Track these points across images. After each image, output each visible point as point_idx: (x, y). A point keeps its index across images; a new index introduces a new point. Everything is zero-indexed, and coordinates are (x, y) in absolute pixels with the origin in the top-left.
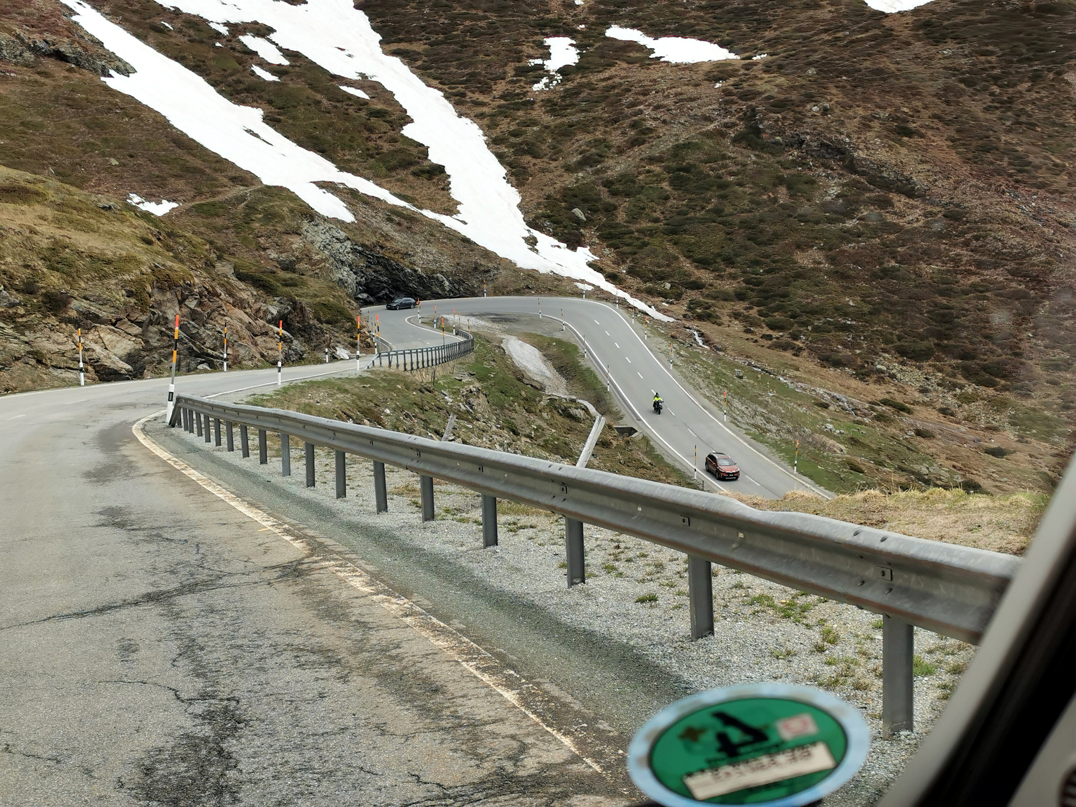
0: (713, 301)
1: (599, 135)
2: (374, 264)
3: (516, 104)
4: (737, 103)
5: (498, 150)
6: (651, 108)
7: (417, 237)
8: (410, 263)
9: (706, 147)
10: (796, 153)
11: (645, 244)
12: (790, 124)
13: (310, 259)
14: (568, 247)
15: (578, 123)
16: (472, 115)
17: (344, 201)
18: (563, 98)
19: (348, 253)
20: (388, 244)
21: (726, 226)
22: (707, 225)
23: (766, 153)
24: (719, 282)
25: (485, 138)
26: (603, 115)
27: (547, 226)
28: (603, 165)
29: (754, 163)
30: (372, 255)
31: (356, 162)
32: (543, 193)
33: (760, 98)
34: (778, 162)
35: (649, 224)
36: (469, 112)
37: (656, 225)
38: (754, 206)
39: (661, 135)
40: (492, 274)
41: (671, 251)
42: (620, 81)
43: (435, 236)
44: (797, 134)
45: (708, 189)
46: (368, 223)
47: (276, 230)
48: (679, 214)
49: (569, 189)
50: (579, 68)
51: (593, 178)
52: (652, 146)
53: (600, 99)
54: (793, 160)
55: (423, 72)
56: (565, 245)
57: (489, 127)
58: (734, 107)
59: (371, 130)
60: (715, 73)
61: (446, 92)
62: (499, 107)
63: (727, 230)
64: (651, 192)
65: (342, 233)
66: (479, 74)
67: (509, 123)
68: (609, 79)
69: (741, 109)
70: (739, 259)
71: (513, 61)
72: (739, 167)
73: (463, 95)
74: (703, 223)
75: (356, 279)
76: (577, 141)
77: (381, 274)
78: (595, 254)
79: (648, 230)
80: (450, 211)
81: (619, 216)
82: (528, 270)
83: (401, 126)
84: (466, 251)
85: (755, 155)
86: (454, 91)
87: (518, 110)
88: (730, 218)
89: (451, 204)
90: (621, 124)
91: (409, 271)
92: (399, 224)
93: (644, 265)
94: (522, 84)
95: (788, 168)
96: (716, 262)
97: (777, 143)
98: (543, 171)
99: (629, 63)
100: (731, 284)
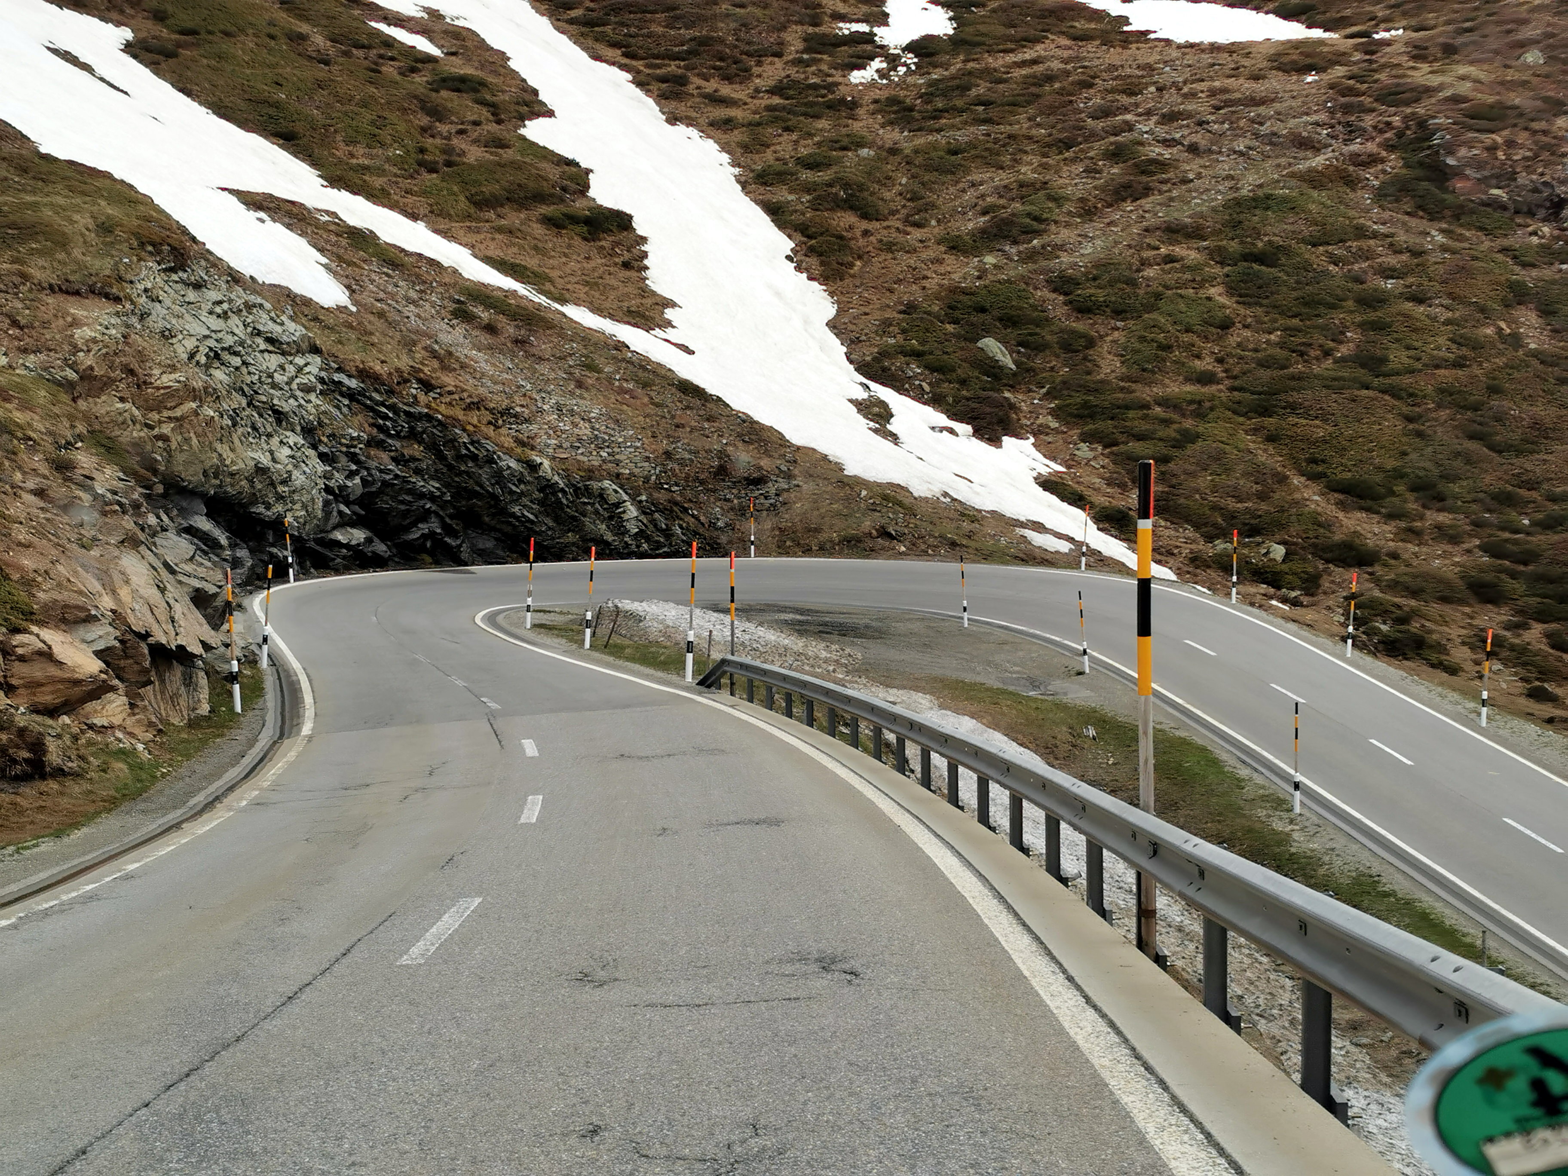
0: (1413, 603)
1: (1028, 172)
2: (398, 436)
3: (812, 104)
4: (1373, 110)
5: (769, 196)
6: (1154, 119)
7: (544, 369)
8: (517, 441)
9: (1312, 207)
10: (1546, 230)
11: (1188, 438)
12: (1525, 158)
13: (143, 384)
14: (978, 433)
15: (972, 145)
16: (703, 121)
17: (321, 250)
18: (927, 97)
19: (307, 389)
20: (449, 380)
21: (1399, 398)
22: (1347, 393)
23: (1469, 226)
24: (1413, 548)
25: (737, 171)
26: (1034, 132)
27: (915, 376)
28: (1046, 239)
29: (1444, 249)
30: (390, 407)
31: (381, 172)
32: (895, 298)
33: (1433, 100)
34: (1504, 250)
35: (1189, 388)
36: (694, 115)
37: (1205, 390)
38: (1464, 351)
39: (1191, 176)
40: (771, 488)
41: (1262, 458)
42: (1062, 66)
43: (599, 371)
44: (1545, 184)
45: (1333, 307)
46: (393, 316)
47: (25, 277)
48: (1263, 364)
49: (964, 291)
50: (956, 42)
51: (1021, 269)
52: (1172, 199)
53: (1020, 99)
54: (1541, 246)
55: (583, 29)
56: (968, 429)
57: (746, 148)
58: (1369, 121)
59: (437, 113)
60: (1294, 57)
61: (638, 72)
62: (769, 108)
63: (1406, 410)
64: (1182, 307)
65: (291, 326)
66: (721, 41)
67: (796, 142)
68: (1035, 62)
69: (1388, 124)
70: (1455, 488)
71: (801, 23)
72: (1404, 257)
73: (681, 81)
74: (1339, 390)
75: (327, 476)
76: (973, 185)
77: (418, 472)
78: (1053, 459)
79: (1191, 402)
80: (643, 316)
81: (1102, 363)
82: (879, 485)
83: (522, 119)
84: (691, 418)
85: (1442, 231)
86: (658, 71)
87: (817, 117)
88: (1407, 380)
89: (648, 302)
90: (1082, 150)
91: (513, 464)
92: (491, 329)
93: (1197, 491)
94: (824, 67)
95: (1534, 266)
96: (1393, 493)
97: (1496, 205)
98: (889, 247)
99: (1075, 39)
100: (1445, 555)
